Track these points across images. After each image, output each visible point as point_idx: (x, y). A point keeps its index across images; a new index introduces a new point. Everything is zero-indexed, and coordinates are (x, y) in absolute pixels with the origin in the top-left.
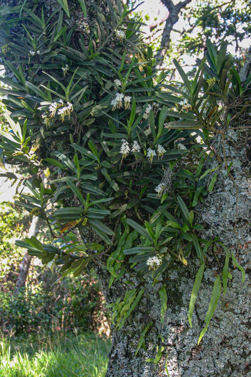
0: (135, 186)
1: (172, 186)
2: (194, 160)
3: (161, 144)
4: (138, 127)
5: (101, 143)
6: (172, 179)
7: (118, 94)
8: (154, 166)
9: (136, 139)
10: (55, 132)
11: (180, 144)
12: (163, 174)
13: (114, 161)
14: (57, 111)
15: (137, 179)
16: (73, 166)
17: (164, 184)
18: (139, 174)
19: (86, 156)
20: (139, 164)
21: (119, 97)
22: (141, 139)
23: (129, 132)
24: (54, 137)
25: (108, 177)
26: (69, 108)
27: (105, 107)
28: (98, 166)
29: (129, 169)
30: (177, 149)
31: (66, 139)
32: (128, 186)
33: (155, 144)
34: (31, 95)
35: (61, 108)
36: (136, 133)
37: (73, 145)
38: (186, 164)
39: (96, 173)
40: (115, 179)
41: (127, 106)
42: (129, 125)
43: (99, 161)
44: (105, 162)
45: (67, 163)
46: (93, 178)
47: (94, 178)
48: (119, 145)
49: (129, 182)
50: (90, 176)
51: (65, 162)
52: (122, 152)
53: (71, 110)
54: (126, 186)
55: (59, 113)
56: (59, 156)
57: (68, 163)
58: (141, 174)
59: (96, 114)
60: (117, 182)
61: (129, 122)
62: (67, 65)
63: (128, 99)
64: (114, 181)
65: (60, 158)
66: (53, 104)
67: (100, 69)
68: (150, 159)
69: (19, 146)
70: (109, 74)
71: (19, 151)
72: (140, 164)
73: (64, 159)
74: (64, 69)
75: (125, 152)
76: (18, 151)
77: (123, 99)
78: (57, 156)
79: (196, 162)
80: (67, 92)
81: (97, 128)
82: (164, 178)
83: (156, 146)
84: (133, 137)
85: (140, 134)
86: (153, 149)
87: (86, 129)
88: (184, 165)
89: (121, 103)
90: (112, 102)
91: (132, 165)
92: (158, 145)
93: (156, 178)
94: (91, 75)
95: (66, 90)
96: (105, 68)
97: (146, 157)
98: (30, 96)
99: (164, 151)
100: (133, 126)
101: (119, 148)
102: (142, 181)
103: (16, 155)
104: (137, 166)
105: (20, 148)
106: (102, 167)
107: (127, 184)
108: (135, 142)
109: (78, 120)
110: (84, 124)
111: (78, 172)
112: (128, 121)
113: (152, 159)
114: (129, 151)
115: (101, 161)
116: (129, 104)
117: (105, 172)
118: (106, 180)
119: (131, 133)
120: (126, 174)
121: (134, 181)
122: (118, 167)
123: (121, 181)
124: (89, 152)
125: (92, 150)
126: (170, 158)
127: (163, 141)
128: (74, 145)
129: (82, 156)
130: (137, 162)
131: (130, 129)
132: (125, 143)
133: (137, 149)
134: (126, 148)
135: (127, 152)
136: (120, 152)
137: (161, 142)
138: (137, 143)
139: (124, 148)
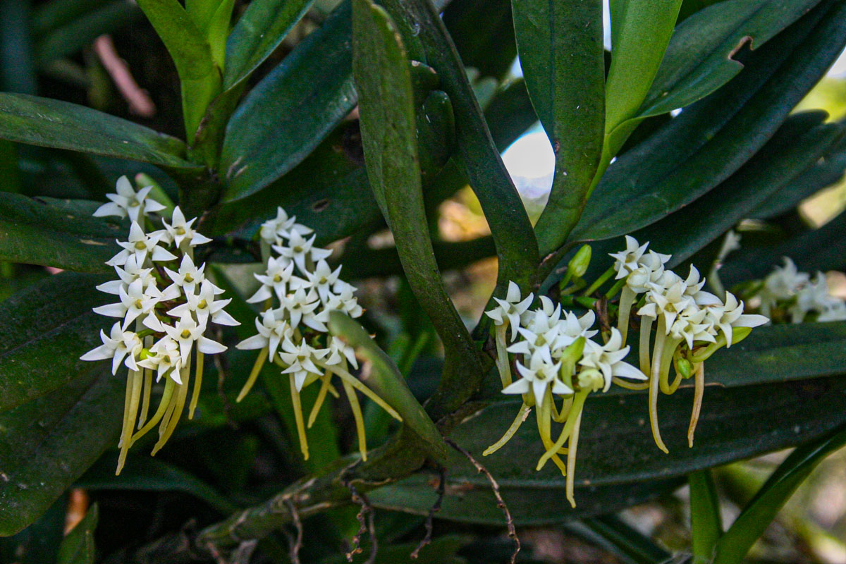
9: (302, 188)
52: (118, 348)
99: (730, 318)
108: (284, 229)
130: (299, 505)
131: (218, 56)
132: (158, 236)
133: (317, 311)
134: (182, 300)
135: (195, 343)
136: (93, 356)
137: (645, 216)
138: (307, 237)
139: (153, 289)
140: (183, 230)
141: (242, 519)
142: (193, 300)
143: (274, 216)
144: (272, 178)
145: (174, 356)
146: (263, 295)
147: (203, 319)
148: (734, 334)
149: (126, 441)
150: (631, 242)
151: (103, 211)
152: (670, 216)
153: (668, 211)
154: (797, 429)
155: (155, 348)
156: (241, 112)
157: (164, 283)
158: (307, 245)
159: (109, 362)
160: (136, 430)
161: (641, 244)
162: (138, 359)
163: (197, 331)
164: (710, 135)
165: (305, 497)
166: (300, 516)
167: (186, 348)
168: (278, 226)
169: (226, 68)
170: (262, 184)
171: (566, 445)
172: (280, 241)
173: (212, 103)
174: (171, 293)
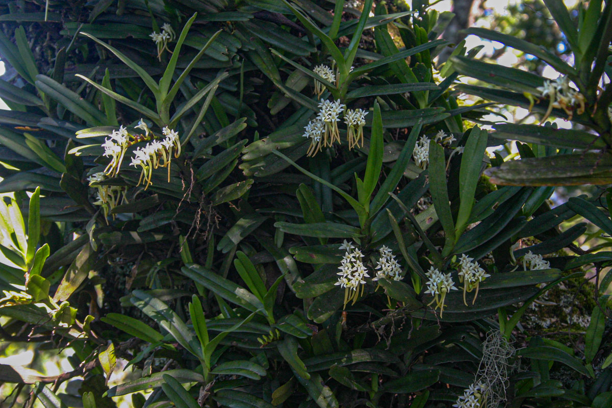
0: (390, 395)
1: (510, 393)
2: (567, 310)
3: (470, 254)
4: (394, 197)
5: (278, 262)
6: (509, 369)
7: (325, 105)
8: (450, 329)
9: (389, 240)
10: (135, 235)
11: (529, 256)
12: (481, 354)
13: (316, 313)
14: (129, 155)
15: (394, 374)
16: (189, 337)
17: (483, 387)
18: (401, 357)
19: (233, 306)
20: (398, 323)
21: (330, 111)
22: (404, 238)
23: (363, 220)
24: (133, 252)
25: (301, 369)
26: (168, 144)
27: (287, 144)
28: (267, 335)
29: (370, 342)
30: (521, 268)
31: (172, 257)
32: (367, 396)
33: (451, 256)
34: (56, 117)
35: (143, 144)
36: (388, 222)
37: (191, 269)
38: (544, 324)
39: (261, 357)
40: (324, 374)
41: (354, 140)
42: (364, 196)
43: (271, 318)
44: (290, 319)
45: (171, 326)
46: (252, 373)
47: (255, 371)
48: (332, 261)
49: (369, 383)
50: (242, 364)
51: (164, 324)
52: (342, 282)
53: (174, 150)
54: (361, 395)
55: (135, 162)
56: (146, 304)
57: (173, 327)
58: (408, 356)
59: (258, 169)
60: (331, 384)
61: (364, 186)
62: (166, 27)
63: (357, 117)
64: (320, 379)
65: (149, 311)
66: (114, 135)
67: (269, 34)
68: (435, 304)
69: (18, 276)
70: (299, 48)
71: (19, 291)
72: (404, 323)
73: (161, 315)
74: (157, 38)
75: (354, 283)
76: (13, 293)
77: (341, 116)
78: (139, 304)
79: (575, 318)
80: (163, 95)
81: (263, 214)
82: (483, 366)
83: (454, 259)
84: (376, 235)
85: (402, 224)
86: (443, 271)
87: (227, 217)
88: (539, 327)
89: (334, 129)
90: (308, 128)
91: (377, 326)
92: (460, 256)
93: (457, 367)
94: (239, 51)
95: (159, 92)
96: (282, 31)
97: (422, 299)
98: (55, 123)
99: (482, 275)
100: (378, 198)
101: (332, 271)
102: (410, 378)
103: (9, 304)
104: (393, 329)
105: (22, 282)
106: (283, 337)
107: (364, 390)
108: (385, 250)
109: (200, 186)
110: (218, 199)
111: (205, 355)
112: (358, 180)
113: (442, 304)
114: (364, 278)
115: (277, 317)
116: (360, 131)
117: (289, 353)
118: (296, 379)
119: (371, 220)
120: (359, 356)
121: (387, 379)
122: (332, 334)
123: (344, 381)
124: (241, 291)
125: (250, 284)
126: (501, 299)
127: (477, 244)
128: (192, 271)
129: (223, 306)
130: (394, 317)
131: (367, 210)
132: (352, 255)
133: (391, 271)
134: (357, 271)
135: (359, 281)
136: (337, 284)
137: (471, 247)
138: (390, 252)
139: (350, 269)
140: (358, 253)
141: (381, 320)
142: (359, 271)
143: (382, 247)
144: (382, 237)
145: (354, 284)
146: (379, 267)
147: (361, 275)
148: (482, 279)
149: (345, 302)
150: (463, 255)
151: (341, 248)
152: (477, 247)
153: (477, 246)
154: (519, 298)
155: (350, 282)
156: (375, 220)
157: (353, 267)
158: (390, 254)
159: (340, 285)
160: (348, 299)
161: (466, 255)
162: (346, 285)
163: (360, 278)
164: (492, 224)
165: (396, 314)
166: (394, 319)
167: (357, 282)
168: (383, 249)
169: (370, 212)
170: (380, 238)
171: (441, 303)
172: (384, 253)
173: (366, 221)
174: (355, 269)
